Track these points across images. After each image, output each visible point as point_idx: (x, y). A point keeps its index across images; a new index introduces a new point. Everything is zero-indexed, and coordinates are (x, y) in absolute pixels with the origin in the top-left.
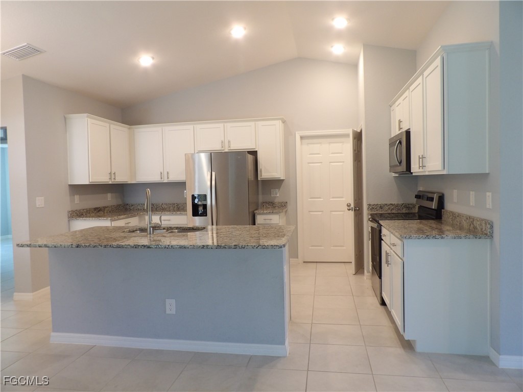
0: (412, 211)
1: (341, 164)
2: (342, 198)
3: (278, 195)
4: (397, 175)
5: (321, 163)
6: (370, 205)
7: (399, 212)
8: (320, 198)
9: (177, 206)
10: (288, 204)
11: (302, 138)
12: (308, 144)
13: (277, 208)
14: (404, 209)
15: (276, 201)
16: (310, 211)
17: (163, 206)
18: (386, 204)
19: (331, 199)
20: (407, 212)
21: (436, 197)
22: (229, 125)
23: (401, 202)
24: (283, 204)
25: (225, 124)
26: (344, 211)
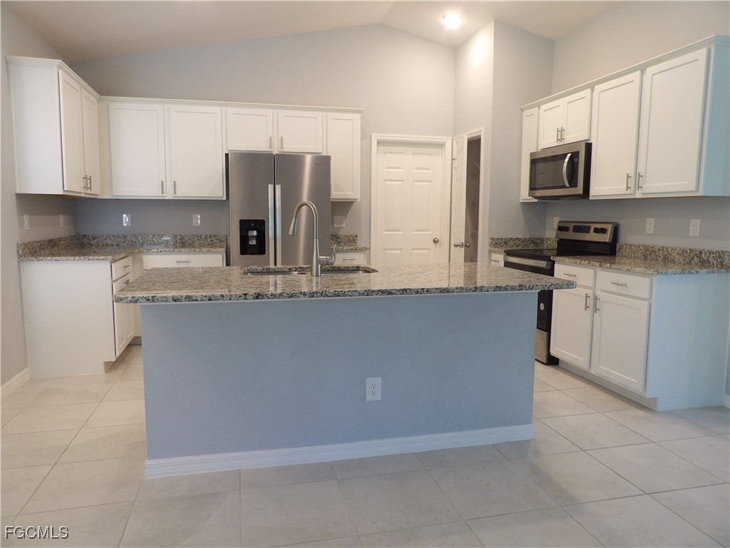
0: (539, 248)
1: (428, 184)
2: (427, 230)
3: (344, 225)
4: (536, 200)
5: (402, 181)
6: (493, 239)
7: (526, 248)
8: (399, 230)
9: (180, 239)
10: (358, 238)
11: (379, 143)
12: (385, 152)
13: (342, 244)
14: (532, 245)
15: (341, 233)
16: (384, 249)
17: (154, 240)
18: (512, 239)
19: (413, 233)
20: (534, 248)
21: (609, 228)
22: (282, 113)
23: (527, 236)
24: (351, 238)
25: (275, 111)
26: (429, 249)
